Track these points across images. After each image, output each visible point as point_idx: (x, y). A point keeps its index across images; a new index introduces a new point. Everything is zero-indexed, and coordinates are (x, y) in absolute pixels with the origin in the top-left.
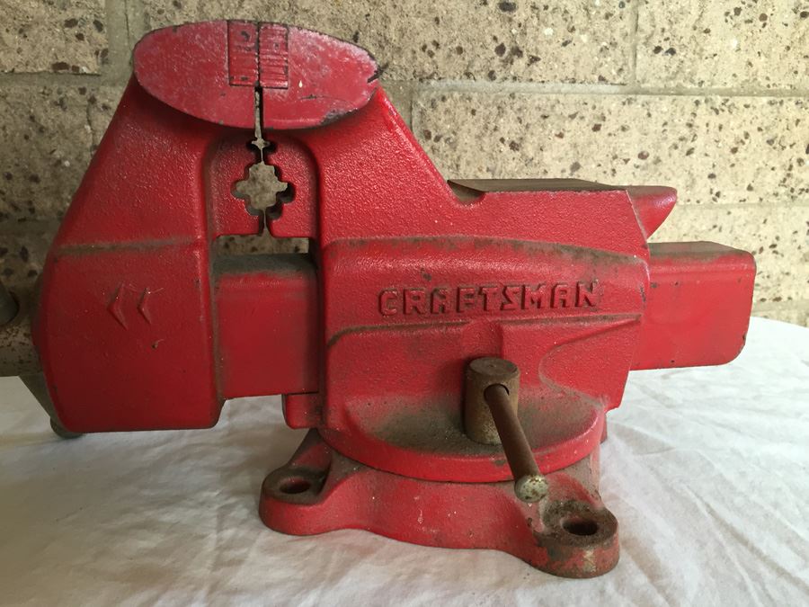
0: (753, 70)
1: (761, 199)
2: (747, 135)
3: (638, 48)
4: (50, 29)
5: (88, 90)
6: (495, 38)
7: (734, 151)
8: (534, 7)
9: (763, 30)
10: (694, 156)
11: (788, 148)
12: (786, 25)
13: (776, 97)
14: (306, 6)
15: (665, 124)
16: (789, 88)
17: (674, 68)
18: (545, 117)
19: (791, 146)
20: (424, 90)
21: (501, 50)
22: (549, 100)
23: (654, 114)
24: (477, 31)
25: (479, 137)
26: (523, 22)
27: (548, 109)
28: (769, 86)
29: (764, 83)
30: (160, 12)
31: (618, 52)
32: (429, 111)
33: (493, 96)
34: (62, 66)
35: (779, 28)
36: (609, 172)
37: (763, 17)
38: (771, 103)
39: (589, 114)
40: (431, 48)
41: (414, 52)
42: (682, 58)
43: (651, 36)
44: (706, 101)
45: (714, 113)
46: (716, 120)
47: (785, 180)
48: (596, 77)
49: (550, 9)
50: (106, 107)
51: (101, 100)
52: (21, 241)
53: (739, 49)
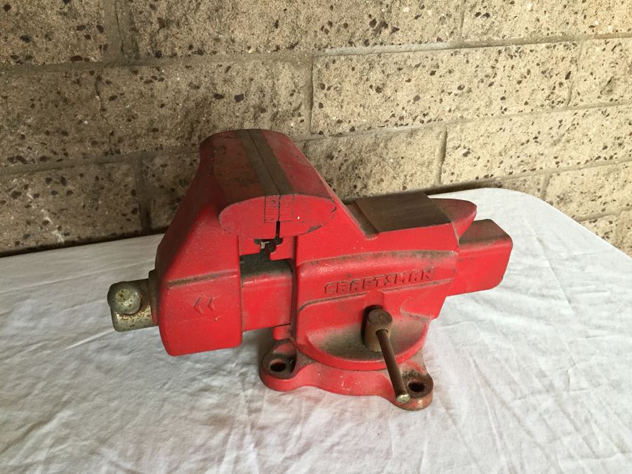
0: (539, 24)
1: (532, 110)
2: (529, 72)
3: (465, 14)
4: (65, 32)
5: (96, 72)
6: (370, 16)
7: (519, 82)
10: (493, 87)
11: (554, 76)
13: (551, 41)
15: (477, 66)
16: (561, 35)
17: (487, 26)
18: (400, 69)
19: (556, 75)
20: (321, 56)
21: (373, 23)
22: (403, 56)
23: (471, 61)
24: (358, 12)
25: (356, 85)
26: (389, 4)
27: (402, 63)
28: (548, 34)
29: (545, 33)
30: (141, 12)
31: (452, 20)
32: (324, 70)
33: (366, 57)
34: (77, 58)
36: (438, 100)
38: (548, 47)
39: (428, 63)
40: (327, 27)
41: (316, 32)
42: (493, 20)
43: (474, 6)
44: (505, 50)
45: (510, 59)
46: (510, 62)
47: (549, 96)
48: (436, 39)
50: (108, 83)
51: (105, 78)
52: (60, 172)
53: (532, 10)
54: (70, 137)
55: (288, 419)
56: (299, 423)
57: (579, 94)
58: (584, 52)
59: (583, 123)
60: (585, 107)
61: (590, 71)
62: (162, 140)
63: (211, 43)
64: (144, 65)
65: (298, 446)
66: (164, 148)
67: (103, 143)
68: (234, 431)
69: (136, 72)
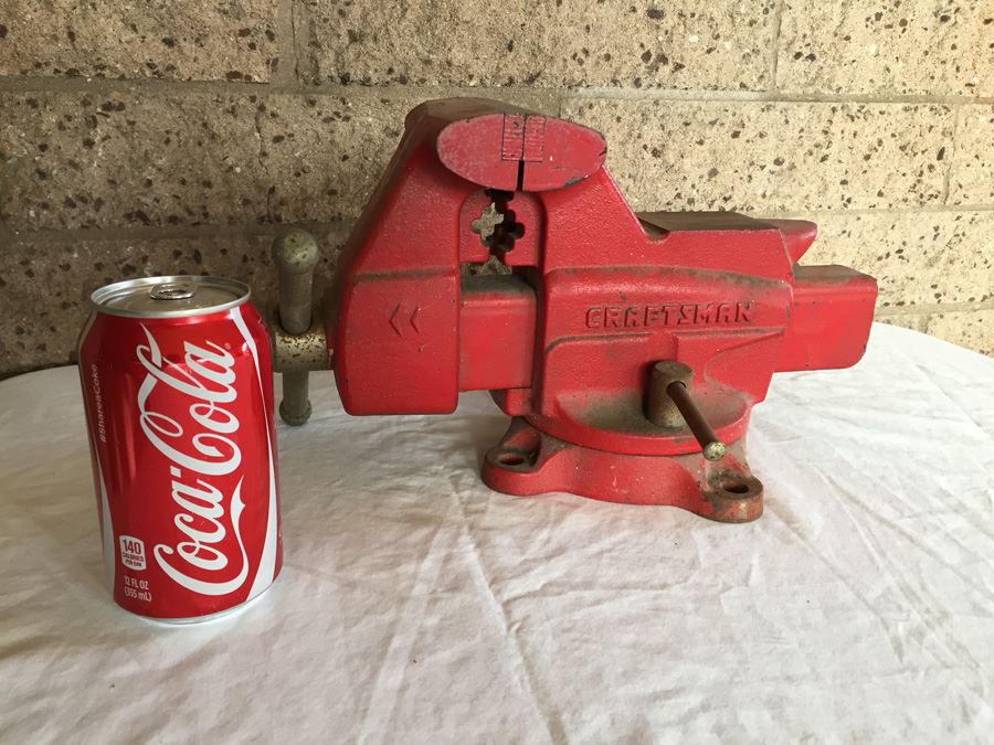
0: (890, 75)
1: (891, 205)
2: (880, 142)
3: (779, 54)
4: (223, 38)
5: (258, 97)
6: (642, 45)
7: (867, 157)
8: (681, 15)
9: (902, 35)
10: (828, 162)
11: (920, 154)
12: (926, 29)
13: (910, 101)
14: (467, 18)
15: (802, 130)
16: (924, 93)
17: (813, 74)
18: (687, 124)
19: (923, 152)
20: (573, 98)
21: (647, 56)
22: (691, 106)
23: (792, 121)
24: (625, 38)
25: (622, 144)
26: (669, 29)
27: (690, 116)
28: (905, 92)
29: (900, 89)
30: (326, 20)
31: (760, 58)
32: (577, 119)
33: (638, 103)
34: (236, 75)
35: (919, 33)
36: (745, 178)
37: (903, 23)
38: (906, 110)
39: (729, 120)
40: (581, 56)
41: (565, 60)
42: (821, 64)
43: (792, 42)
44: (843, 108)
45: (850, 120)
46: (850, 127)
47: (915, 185)
48: (738, 84)
49: (696, 16)
50: (274, 115)
51: (270, 108)
52: (195, 244)
53: (878, 55)
54: (214, 190)
55: (528, 522)
57: (961, 186)
58: (962, 122)
59: (972, 232)
60: (971, 208)
61: (973, 153)
62: (341, 206)
63: (418, 66)
64: (326, 93)
65: (545, 549)
66: (344, 218)
67: (259, 204)
68: (441, 532)
69: (312, 103)
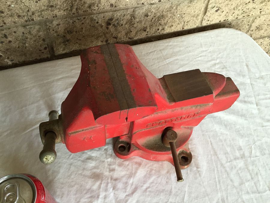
52: (3, 32)
54: (5, 14)
55: (127, 174)
56: (131, 177)
62: (56, 12)
65: (131, 189)
66: (58, 16)
67: (24, 16)
68: (104, 181)
